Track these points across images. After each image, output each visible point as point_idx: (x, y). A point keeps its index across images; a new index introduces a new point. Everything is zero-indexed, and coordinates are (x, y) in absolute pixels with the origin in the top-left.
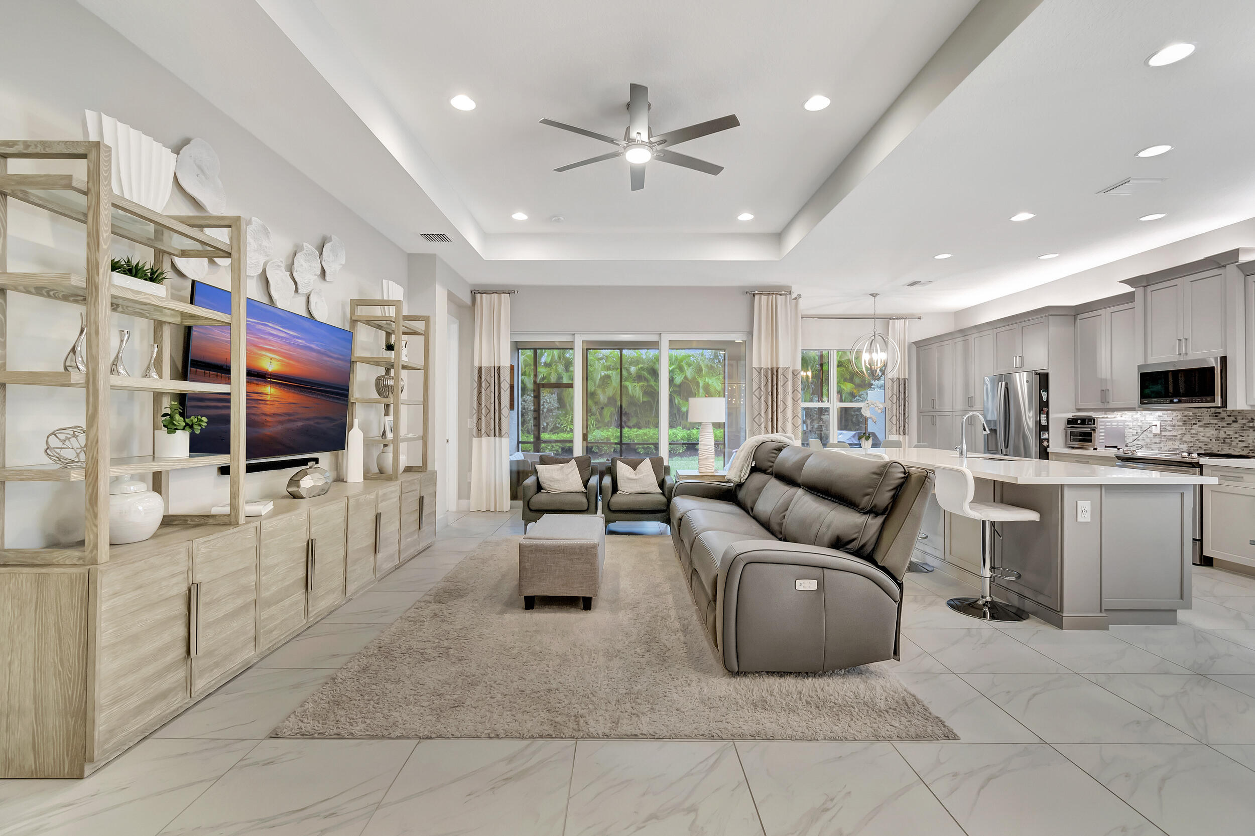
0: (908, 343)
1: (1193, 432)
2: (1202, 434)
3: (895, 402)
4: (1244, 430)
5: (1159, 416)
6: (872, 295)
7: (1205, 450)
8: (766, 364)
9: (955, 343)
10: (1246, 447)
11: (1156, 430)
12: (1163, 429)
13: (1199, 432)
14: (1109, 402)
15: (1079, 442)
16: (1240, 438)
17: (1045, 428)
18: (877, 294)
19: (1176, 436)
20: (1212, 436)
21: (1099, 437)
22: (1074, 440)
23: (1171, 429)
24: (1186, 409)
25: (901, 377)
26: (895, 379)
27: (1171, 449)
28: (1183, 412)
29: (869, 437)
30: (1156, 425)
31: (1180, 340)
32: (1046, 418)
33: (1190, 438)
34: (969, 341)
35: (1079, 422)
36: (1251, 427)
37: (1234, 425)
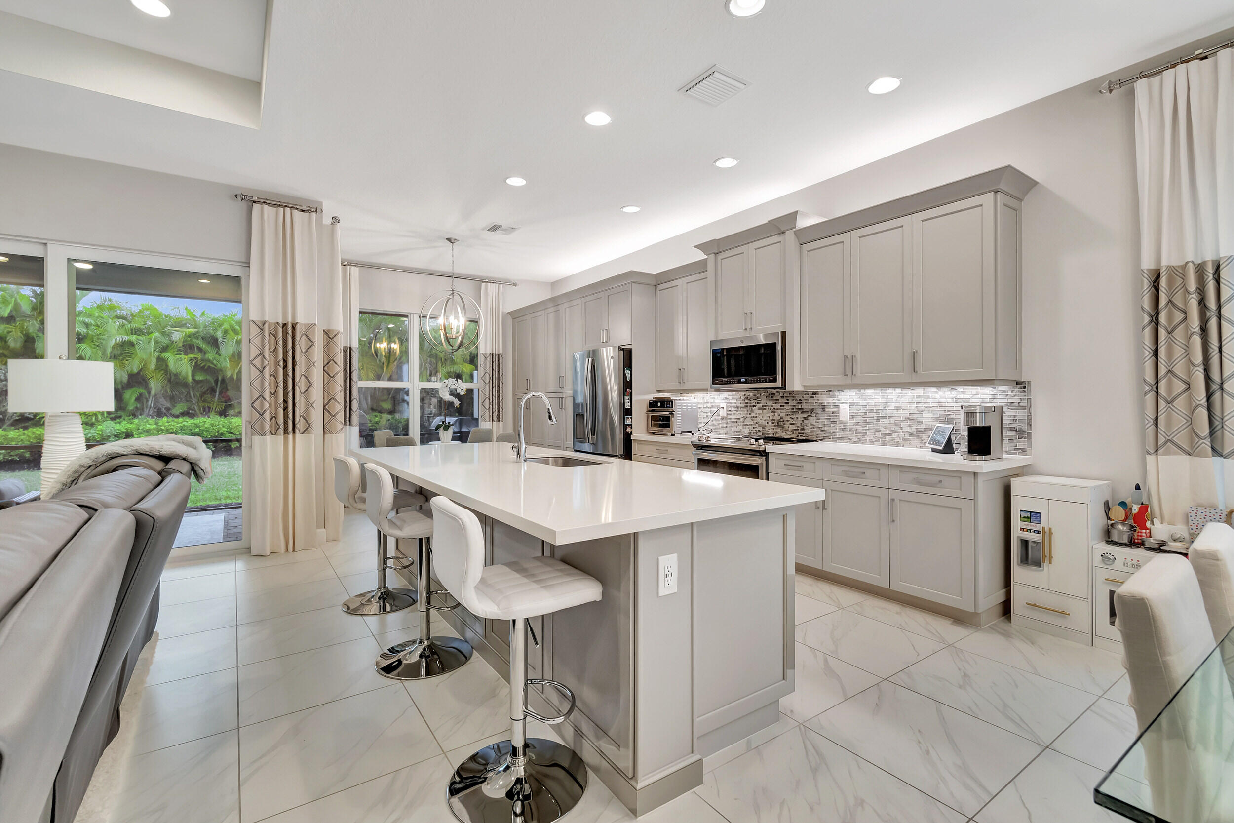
0: (502, 312)
1: (753, 414)
2: (760, 417)
3: (487, 381)
4: (794, 412)
5: (725, 398)
6: (449, 240)
7: (762, 434)
8: (273, 315)
9: (548, 313)
10: (795, 430)
11: (723, 413)
12: (729, 412)
13: (758, 414)
14: (684, 383)
15: (659, 427)
16: (791, 421)
17: (628, 412)
18: (456, 240)
19: (739, 419)
20: (768, 419)
21: (677, 422)
22: (655, 425)
23: (735, 412)
24: (747, 390)
25: (494, 353)
26: (488, 355)
27: (736, 433)
28: (745, 393)
29: (449, 427)
30: (723, 408)
31: (746, 314)
32: (629, 401)
33: (751, 420)
34: (561, 311)
35: (659, 404)
36: (800, 409)
37: (787, 407)
